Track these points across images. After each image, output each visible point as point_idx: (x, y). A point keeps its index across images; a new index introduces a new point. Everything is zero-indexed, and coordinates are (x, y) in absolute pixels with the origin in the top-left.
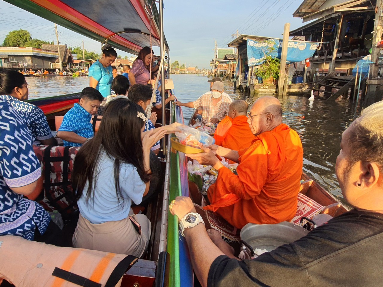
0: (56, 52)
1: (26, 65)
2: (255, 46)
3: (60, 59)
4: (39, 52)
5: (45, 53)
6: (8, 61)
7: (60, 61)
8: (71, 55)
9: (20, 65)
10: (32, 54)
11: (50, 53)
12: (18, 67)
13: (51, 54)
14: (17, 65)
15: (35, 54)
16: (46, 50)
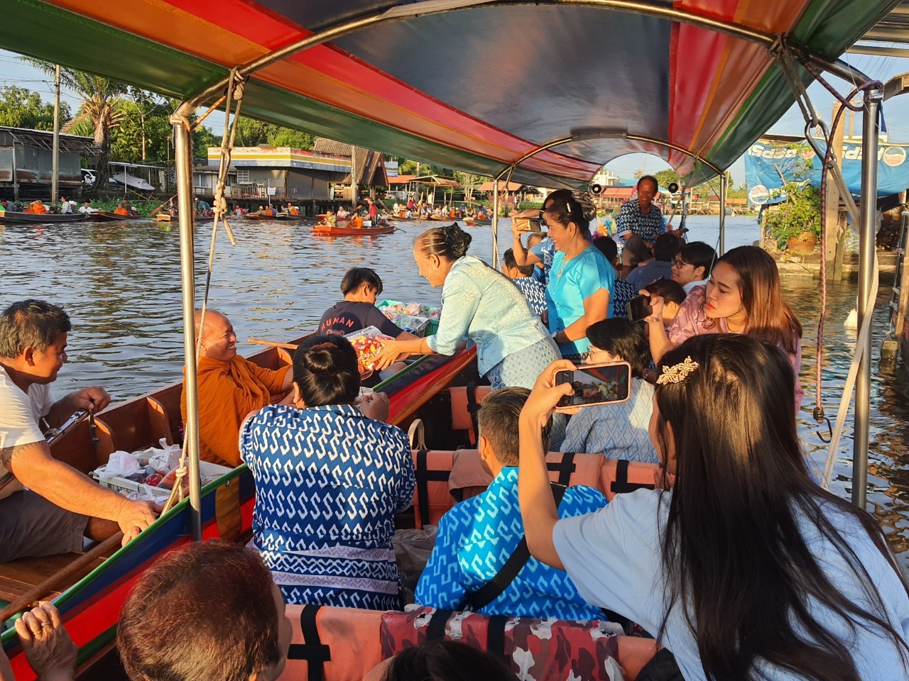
0: (347, 156)
1: (272, 191)
2: (768, 157)
3: (353, 175)
4: (306, 159)
5: (318, 160)
6: (235, 182)
7: (353, 180)
8: (382, 164)
9: (259, 190)
10: (289, 165)
11: (331, 162)
12: (253, 197)
13: (334, 162)
14: (253, 190)
15: (295, 165)
16: (324, 154)
